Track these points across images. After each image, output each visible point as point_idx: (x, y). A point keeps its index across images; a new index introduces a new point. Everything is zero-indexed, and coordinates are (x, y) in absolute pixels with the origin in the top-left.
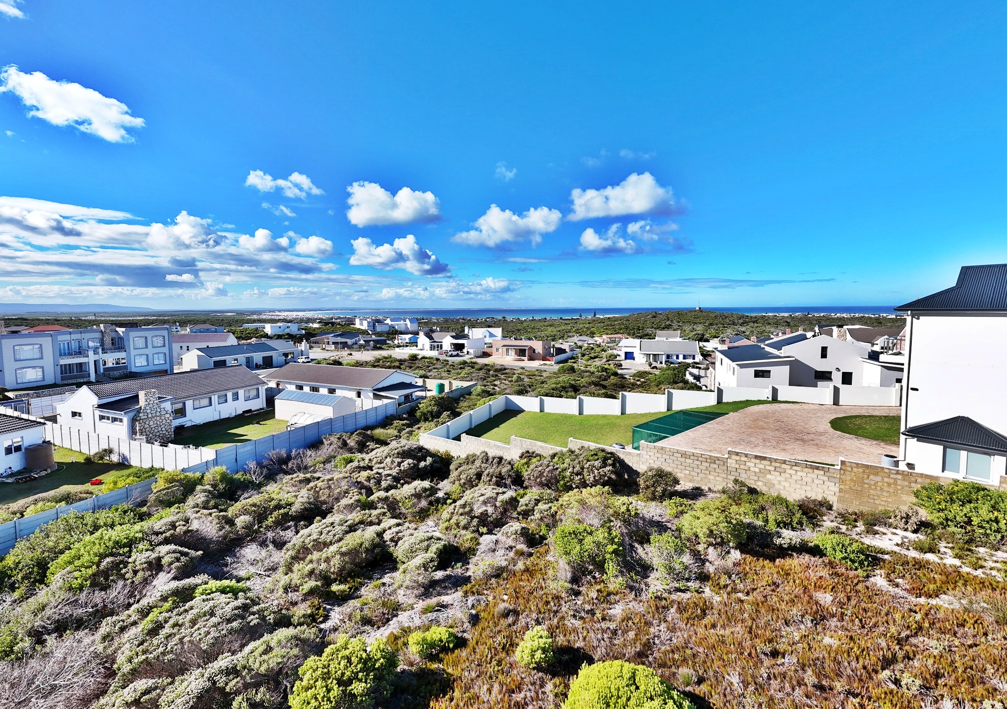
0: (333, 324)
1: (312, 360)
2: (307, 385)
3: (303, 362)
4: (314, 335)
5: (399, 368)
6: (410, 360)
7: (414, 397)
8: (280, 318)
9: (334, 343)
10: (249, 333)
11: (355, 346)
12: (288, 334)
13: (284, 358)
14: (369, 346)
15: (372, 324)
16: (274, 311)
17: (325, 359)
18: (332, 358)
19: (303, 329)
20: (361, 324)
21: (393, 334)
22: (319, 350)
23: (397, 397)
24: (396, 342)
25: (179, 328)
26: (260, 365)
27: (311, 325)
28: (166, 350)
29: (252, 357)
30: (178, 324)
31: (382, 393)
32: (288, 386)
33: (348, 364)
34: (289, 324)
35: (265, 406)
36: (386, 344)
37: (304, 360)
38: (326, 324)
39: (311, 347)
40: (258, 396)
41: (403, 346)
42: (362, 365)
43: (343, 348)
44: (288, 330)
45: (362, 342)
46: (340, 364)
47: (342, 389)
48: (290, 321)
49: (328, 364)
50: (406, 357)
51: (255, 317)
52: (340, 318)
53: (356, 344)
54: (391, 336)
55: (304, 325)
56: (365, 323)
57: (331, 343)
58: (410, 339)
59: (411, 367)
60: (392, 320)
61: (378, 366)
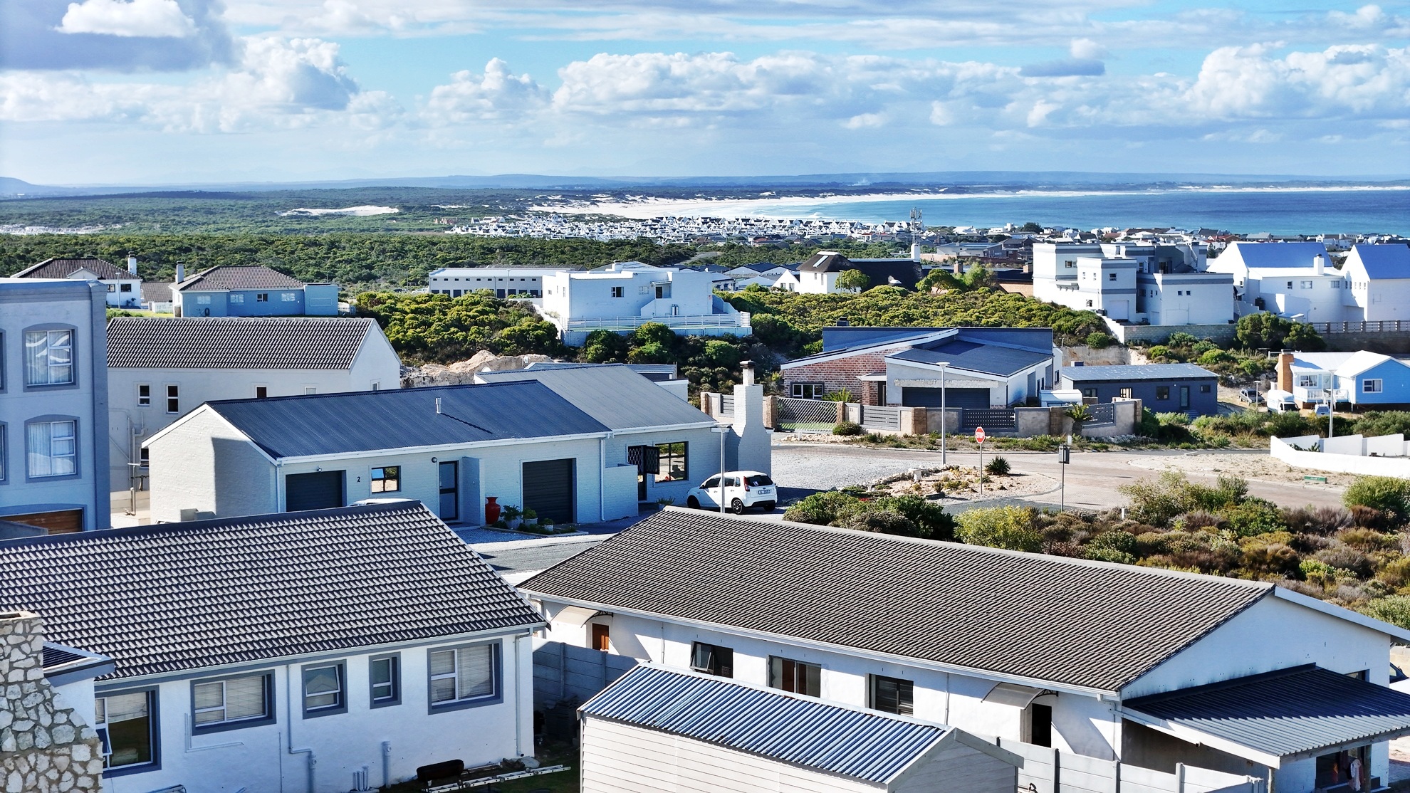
0: (908, 274)
1: (788, 495)
2: (752, 647)
3: (738, 507)
4: (798, 345)
5: (1290, 568)
6: (1360, 521)
7: (1379, 769)
8: (621, 233)
9: (912, 397)
10: (459, 324)
11: (1027, 418)
12: (660, 333)
13: (632, 475)
14: (1109, 417)
15: (1128, 279)
16: (587, 194)
17: (857, 494)
18: (898, 490)
19: (740, 305)
20: (1068, 278)
21: (1255, 344)
22: (825, 433)
23: (1273, 762)
24: (1275, 398)
25: (136, 284)
26: (511, 512)
27: (787, 278)
28: (77, 402)
29: (471, 464)
30: (132, 263)
31: (1179, 730)
32: (651, 644)
33: (987, 534)
34: (669, 273)
35: (529, 750)
36: (1212, 408)
37: (739, 492)
38: (873, 274)
39: (782, 419)
40: (492, 691)
41: (1321, 428)
42: (1063, 536)
43: (965, 427)
44: (662, 306)
45: (1067, 393)
46: (943, 527)
47: (949, 683)
48: (674, 256)
49: (875, 524)
50: (1336, 500)
51: (492, 228)
52: (948, 239)
53: (1033, 401)
54: (1246, 360)
55: (747, 280)
56: (1089, 269)
57: (894, 395)
58: (1366, 382)
59: (1364, 571)
60: (1252, 256)
61: (1158, 548)
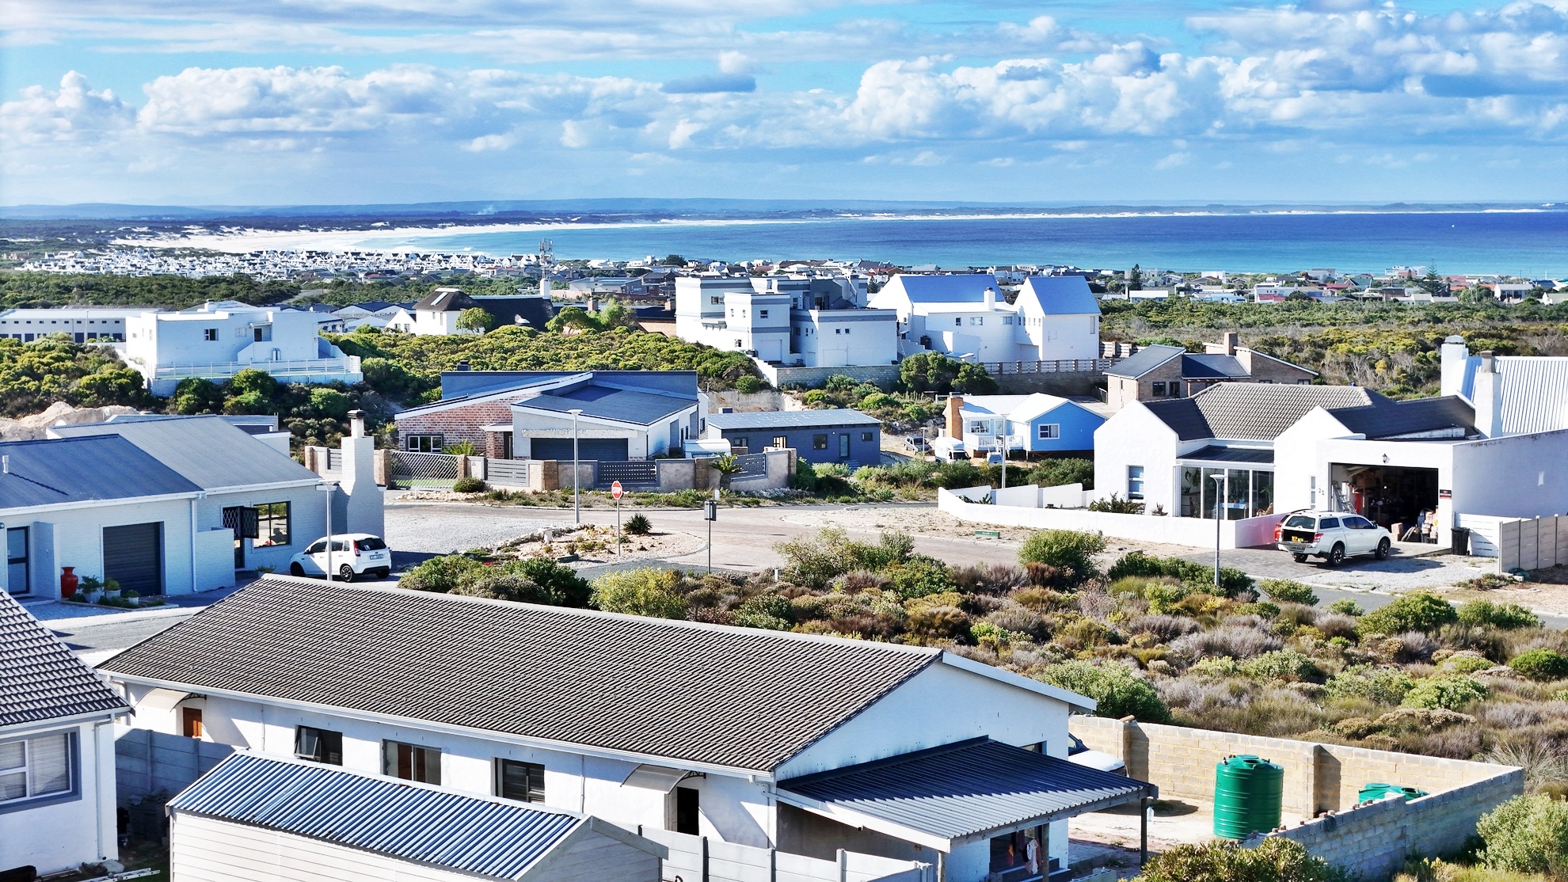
0: (537, 313)
1: (404, 560)
2: (364, 730)
3: (347, 574)
4: (414, 392)
5: (960, 632)
6: (1037, 578)
7: (1058, 850)
8: (215, 269)
9: (541, 448)
10: (31, 372)
11: (669, 470)
12: (260, 381)
13: (228, 540)
14: (761, 469)
15: (781, 316)
16: (177, 225)
17: (482, 558)
18: (526, 552)
19: (349, 348)
20: (715, 316)
21: (921, 386)
22: (444, 490)
23: (943, 845)
24: (943, 445)
26: (91, 584)
27: (401, 317)
29: (44, 529)
31: (839, 812)
32: (249, 729)
33: (627, 600)
34: (268, 314)
35: (111, 852)
36: (875, 457)
37: (349, 557)
38: (498, 313)
39: (396, 476)
40: (69, 787)
41: (993, 478)
42: (710, 601)
43: (601, 482)
44: (261, 350)
45: (714, 443)
46: (577, 594)
47: (586, 767)
48: (275, 295)
49: (501, 591)
50: (1011, 557)
51: (68, 264)
52: (582, 273)
53: (676, 453)
54: (911, 404)
55: (357, 321)
56: (737, 304)
57: (522, 447)
58: (1041, 426)
59: (1041, 634)
60: (918, 289)
61: (815, 613)
